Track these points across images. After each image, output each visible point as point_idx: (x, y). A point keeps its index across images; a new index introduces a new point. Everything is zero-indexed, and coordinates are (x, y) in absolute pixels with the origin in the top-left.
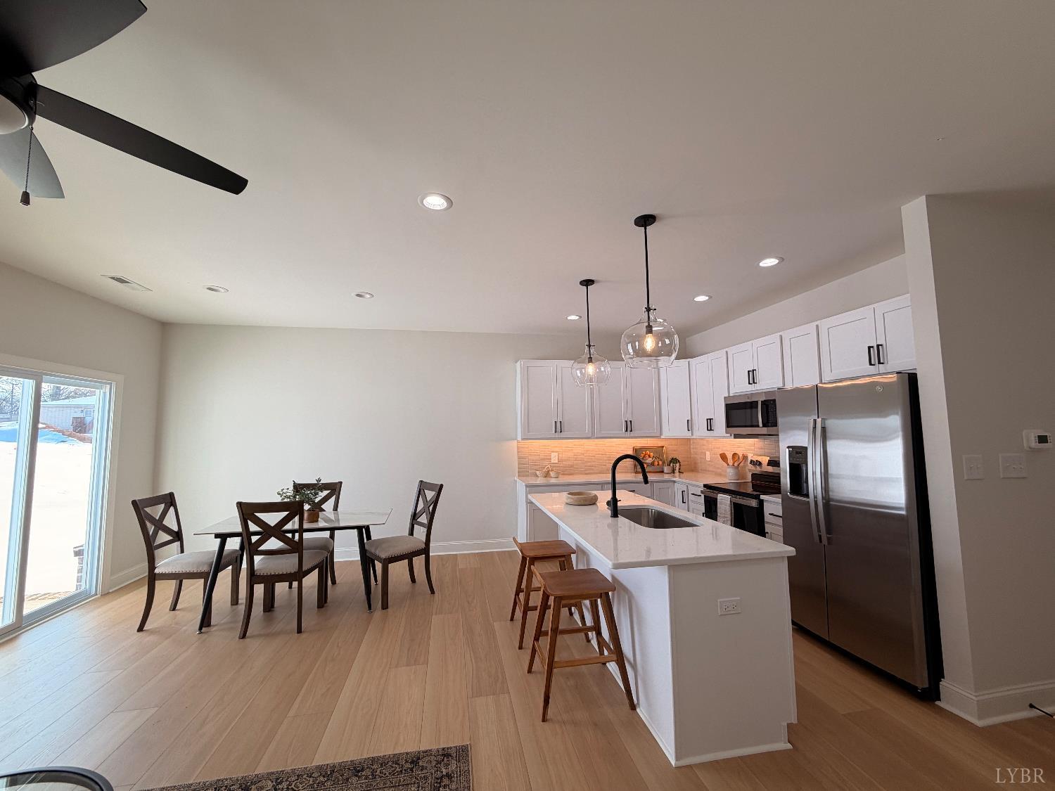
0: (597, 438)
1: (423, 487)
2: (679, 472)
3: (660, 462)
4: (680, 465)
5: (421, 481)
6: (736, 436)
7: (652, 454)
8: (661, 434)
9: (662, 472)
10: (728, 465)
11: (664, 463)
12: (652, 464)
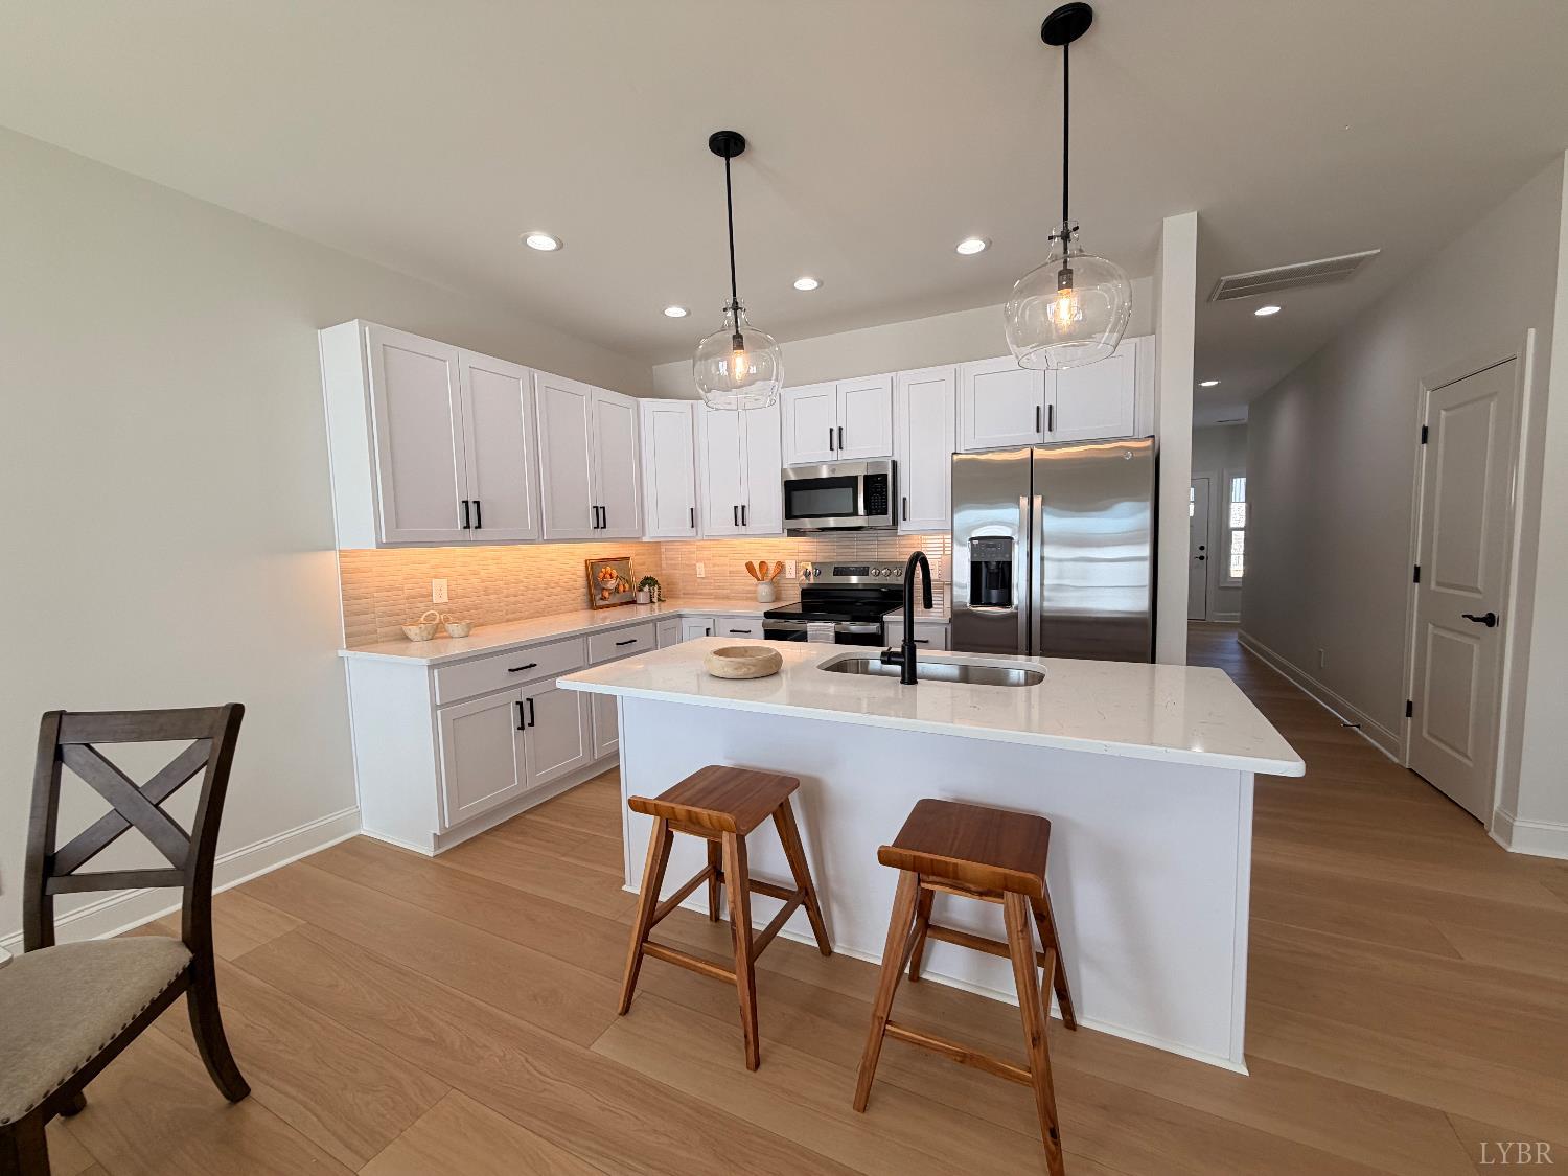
0: (548, 541)
1: (74, 736)
2: (659, 600)
3: (627, 586)
4: (659, 588)
6: (793, 533)
7: (615, 573)
8: (644, 534)
9: (634, 602)
10: (758, 580)
11: (631, 587)
12: (617, 590)
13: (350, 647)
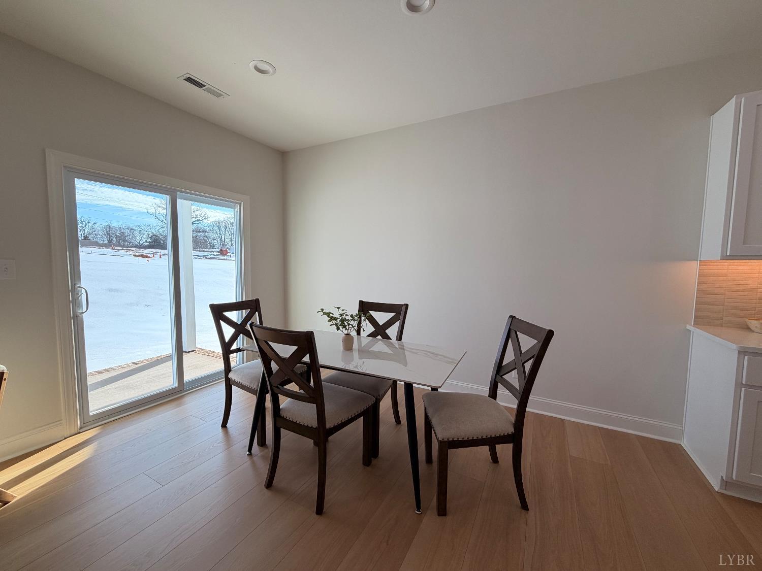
1: (515, 327)
5: (512, 317)
13: (696, 324)
